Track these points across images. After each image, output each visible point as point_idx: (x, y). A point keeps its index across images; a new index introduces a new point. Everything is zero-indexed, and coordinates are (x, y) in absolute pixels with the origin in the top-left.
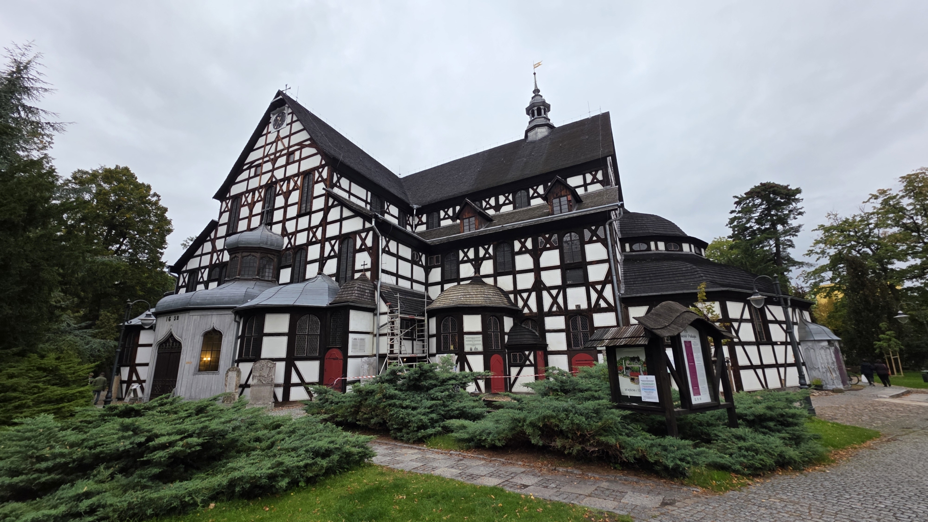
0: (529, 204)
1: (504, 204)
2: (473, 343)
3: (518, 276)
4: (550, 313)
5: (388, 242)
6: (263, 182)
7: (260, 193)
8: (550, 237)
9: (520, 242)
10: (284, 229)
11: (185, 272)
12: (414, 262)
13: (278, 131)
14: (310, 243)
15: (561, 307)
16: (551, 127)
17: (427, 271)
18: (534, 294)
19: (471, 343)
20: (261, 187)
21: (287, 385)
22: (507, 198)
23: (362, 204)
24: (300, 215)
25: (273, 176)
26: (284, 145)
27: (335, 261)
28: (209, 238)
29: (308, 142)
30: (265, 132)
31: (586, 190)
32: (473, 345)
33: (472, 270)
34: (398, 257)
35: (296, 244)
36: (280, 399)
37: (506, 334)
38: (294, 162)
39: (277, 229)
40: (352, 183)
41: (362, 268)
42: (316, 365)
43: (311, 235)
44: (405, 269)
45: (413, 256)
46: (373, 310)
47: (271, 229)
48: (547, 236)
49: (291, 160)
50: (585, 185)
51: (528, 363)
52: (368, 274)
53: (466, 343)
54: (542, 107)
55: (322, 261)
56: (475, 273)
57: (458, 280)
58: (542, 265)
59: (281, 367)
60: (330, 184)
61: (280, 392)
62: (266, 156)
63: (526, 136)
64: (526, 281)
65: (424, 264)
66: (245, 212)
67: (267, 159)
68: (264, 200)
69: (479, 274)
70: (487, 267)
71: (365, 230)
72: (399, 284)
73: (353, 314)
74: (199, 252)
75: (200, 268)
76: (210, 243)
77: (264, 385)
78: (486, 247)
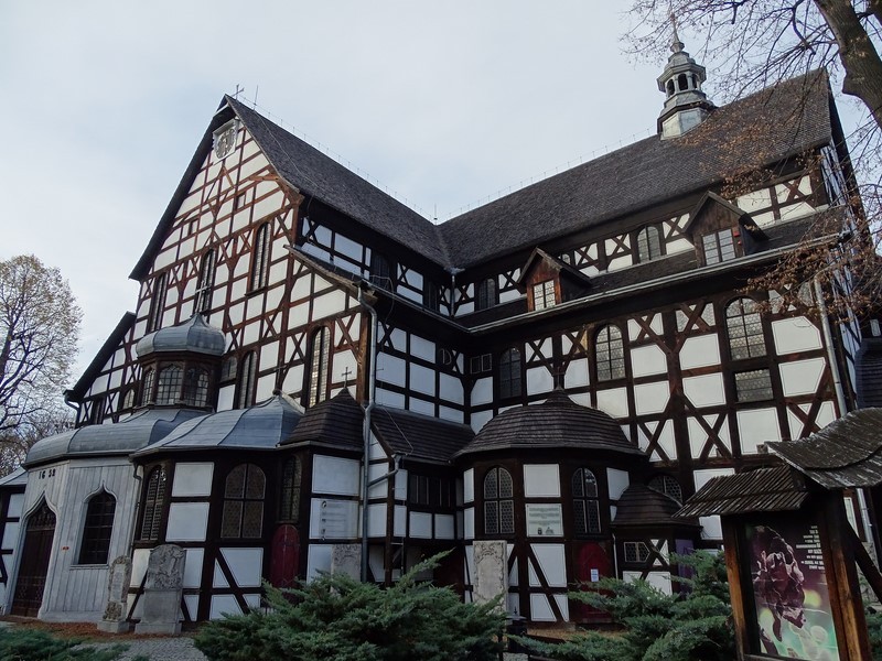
0: (663, 251)
1: (616, 255)
2: (544, 520)
3: (637, 389)
4: (705, 462)
5: (388, 333)
6: (199, 247)
7: (194, 263)
8: (700, 311)
9: (640, 322)
10: (227, 319)
11: (88, 399)
12: (441, 366)
13: (224, 160)
14: (263, 341)
15: (726, 450)
16: (707, 108)
17: (468, 385)
18: (669, 424)
19: (540, 519)
20: (196, 253)
21: (207, 591)
22: (620, 244)
23: (356, 270)
24: (251, 294)
25: (213, 234)
26: (231, 182)
27: (301, 368)
28: (122, 343)
29: (267, 172)
30: (205, 165)
31: (777, 216)
32: (545, 524)
33: (550, 379)
34: (408, 358)
35: (244, 344)
36: (194, 616)
37: (614, 503)
38: (245, 207)
39: (217, 320)
40: (337, 235)
41: (343, 379)
42: (256, 555)
43: (266, 326)
44: (423, 380)
45: (438, 355)
46: (357, 454)
47: (208, 321)
48: (693, 307)
49: (241, 205)
50: (776, 207)
51: (657, 563)
52: (353, 390)
53: (528, 518)
54: (688, 73)
55: (281, 371)
56: (555, 386)
57: (524, 398)
58: (684, 366)
59: (196, 557)
60: (298, 239)
61: (193, 603)
62: (206, 203)
63: (660, 129)
64: (653, 399)
65: (462, 371)
66: (172, 296)
67: (207, 207)
68: (200, 275)
69: (563, 386)
70: (577, 373)
71: (348, 312)
72: (411, 408)
73: (319, 462)
74: (108, 367)
75: (109, 392)
76: (123, 349)
77: (165, 589)
78: (575, 334)
